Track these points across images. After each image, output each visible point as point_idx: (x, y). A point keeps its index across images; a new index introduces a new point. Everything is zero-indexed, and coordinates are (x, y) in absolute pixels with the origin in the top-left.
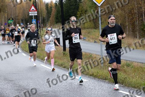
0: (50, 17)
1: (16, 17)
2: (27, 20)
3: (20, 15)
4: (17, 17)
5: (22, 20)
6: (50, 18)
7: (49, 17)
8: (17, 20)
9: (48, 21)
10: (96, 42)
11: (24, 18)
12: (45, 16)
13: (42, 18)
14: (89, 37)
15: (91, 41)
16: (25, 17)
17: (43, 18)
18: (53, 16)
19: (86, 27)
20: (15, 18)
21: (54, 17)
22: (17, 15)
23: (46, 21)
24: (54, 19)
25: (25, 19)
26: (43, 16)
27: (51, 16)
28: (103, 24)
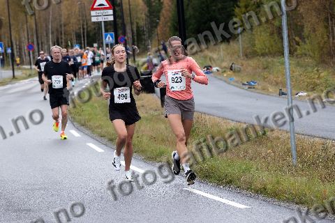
0: (157, 23)
1: (61, 26)
2: (91, 34)
3: (73, 20)
4: (65, 26)
5: (78, 36)
6: (156, 27)
7: (154, 24)
8: (63, 37)
9: (150, 37)
10: (283, 94)
11: (84, 29)
12: (142, 23)
13: (135, 29)
14: (265, 78)
15: (271, 90)
16: (85, 27)
17: (138, 27)
18: (166, 23)
19: (258, 51)
20: (57, 30)
21: (169, 24)
22: (62, 23)
23: (145, 37)
24: (168, 29)
25: (87, 32)
26: (137, 23)
27: (161, 23)
28: (307, 41)
